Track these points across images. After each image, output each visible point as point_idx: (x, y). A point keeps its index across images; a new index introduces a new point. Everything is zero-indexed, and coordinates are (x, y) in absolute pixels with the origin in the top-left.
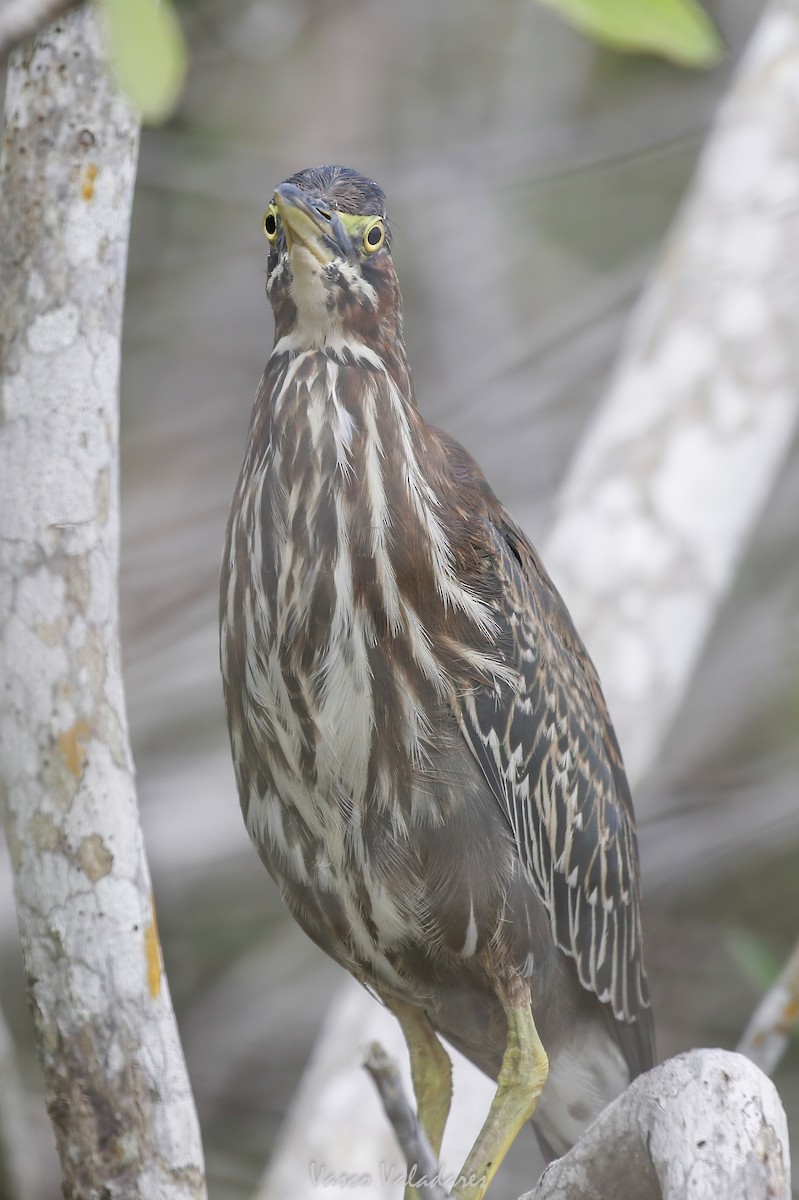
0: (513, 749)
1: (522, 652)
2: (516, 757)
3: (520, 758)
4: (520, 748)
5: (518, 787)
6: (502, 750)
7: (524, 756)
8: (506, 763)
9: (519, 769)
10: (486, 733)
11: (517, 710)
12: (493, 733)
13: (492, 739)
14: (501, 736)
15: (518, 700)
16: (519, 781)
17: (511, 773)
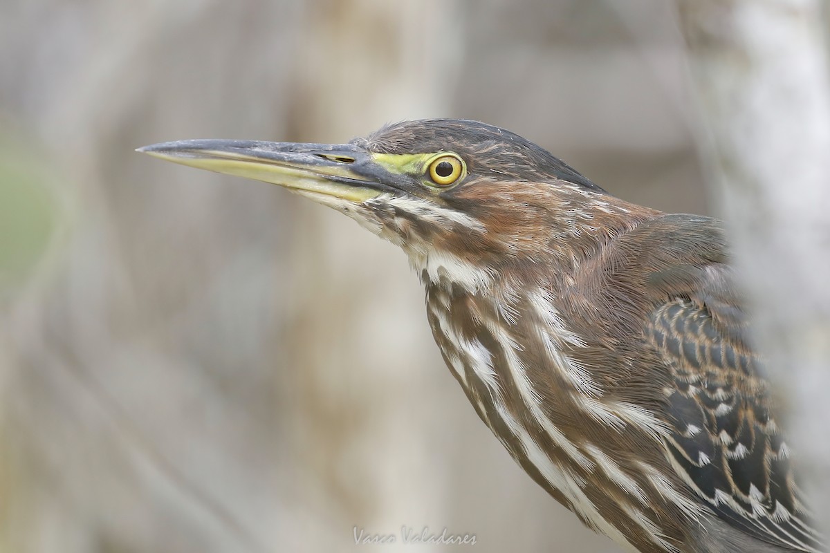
0: (747, 492)
1: (712, 412)
2: (754, 497)
3: (759, 495)
4: (753, 489)
5: (775, 515)
6: (736, 498)
7: (762, 490)
8: (748, 507)
9: (764, 502)
10: (712, 495)
11: (732, 462)
12: (719, 492)
13: (722, 496)
14: (728, 490)
15: (727, 453)
16: (771, 511)
17: (759, 509)
